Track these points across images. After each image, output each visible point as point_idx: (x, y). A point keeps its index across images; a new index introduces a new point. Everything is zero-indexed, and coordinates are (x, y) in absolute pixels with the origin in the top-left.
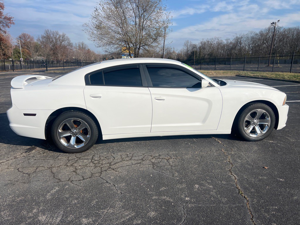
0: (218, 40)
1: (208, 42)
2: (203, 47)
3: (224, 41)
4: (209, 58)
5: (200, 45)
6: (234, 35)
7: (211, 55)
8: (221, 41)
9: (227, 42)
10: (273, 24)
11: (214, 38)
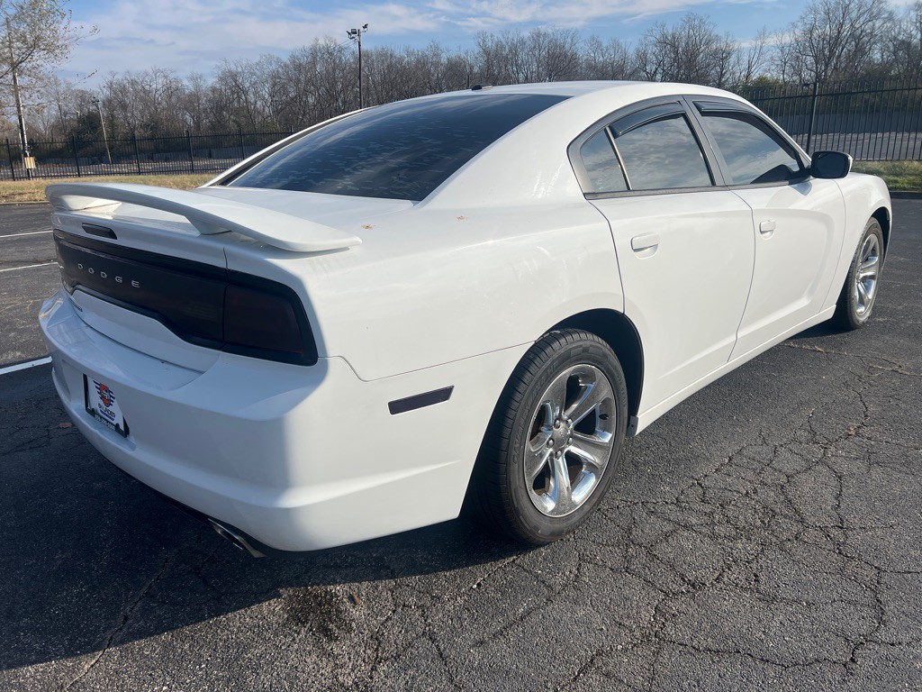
0: (166, 77)
1: (133, 83)
2: (118, 99)
3: (185, 82)
4: (151, 139)
5: (108, 92)
6: (219, 64)
7: (153, 125)
8: (177, 80)
9: (197, 87)
10: (353, 35)
11: (150, 71)
